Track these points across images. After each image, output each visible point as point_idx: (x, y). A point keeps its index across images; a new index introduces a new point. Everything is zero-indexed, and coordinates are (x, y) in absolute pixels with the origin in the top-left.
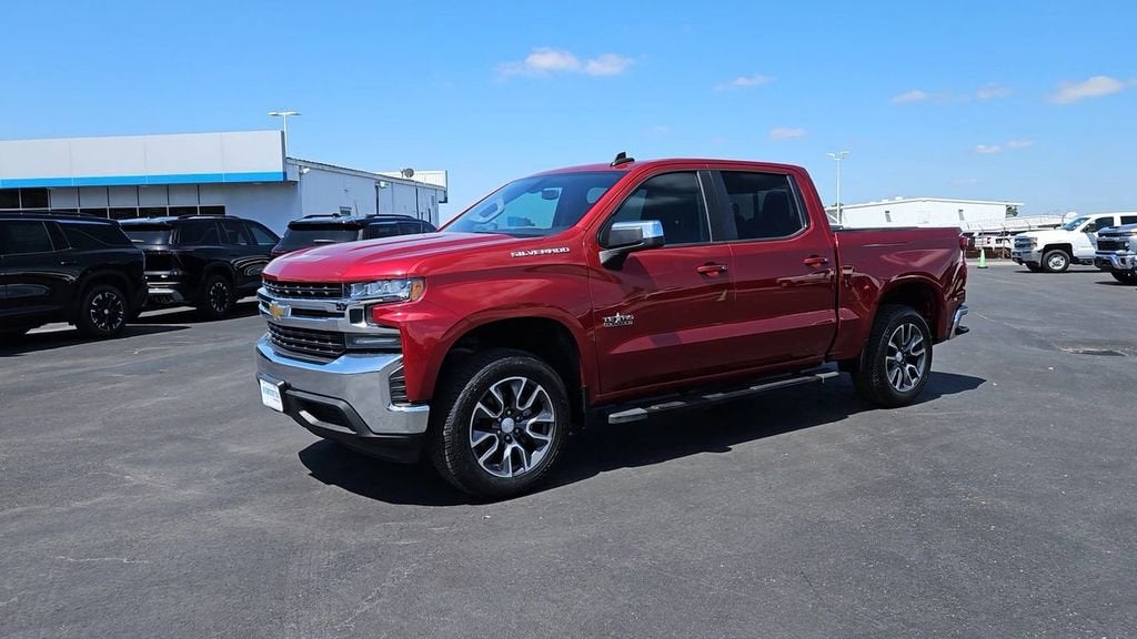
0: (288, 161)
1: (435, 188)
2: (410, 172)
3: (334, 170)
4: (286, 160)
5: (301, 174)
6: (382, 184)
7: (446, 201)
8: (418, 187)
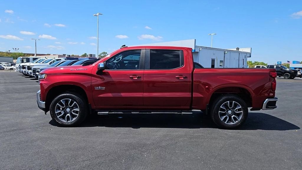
0: (196, 47)
1: (246, 53)
2: (238, 49)
3: (210, 48)
4: (195, 46)
5: (200, 50)
6: (226, 52)
7: (250, 57)
8: (240, 53)
